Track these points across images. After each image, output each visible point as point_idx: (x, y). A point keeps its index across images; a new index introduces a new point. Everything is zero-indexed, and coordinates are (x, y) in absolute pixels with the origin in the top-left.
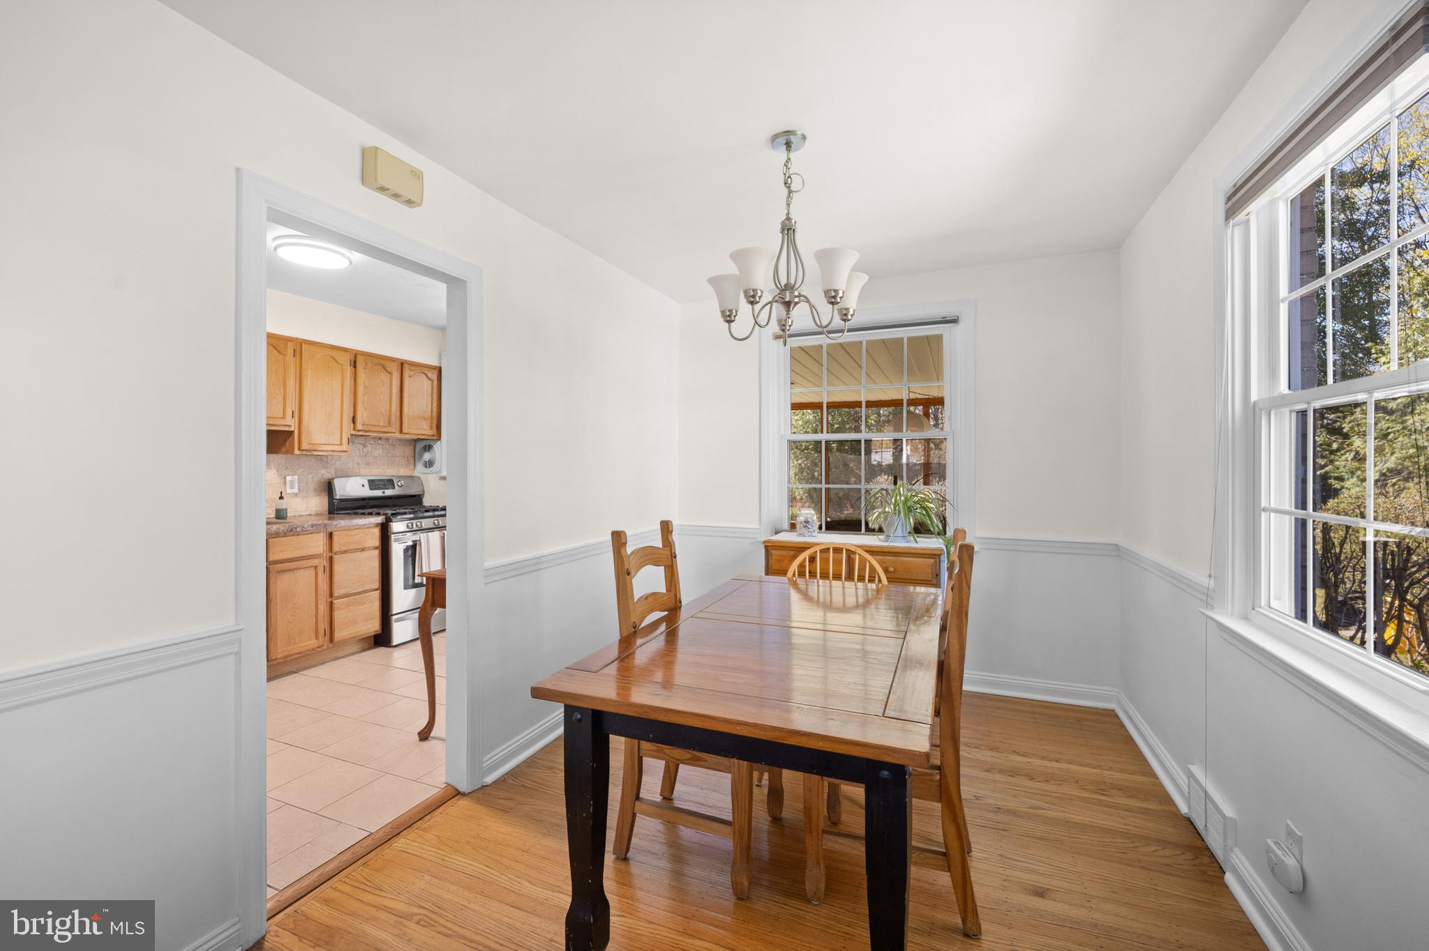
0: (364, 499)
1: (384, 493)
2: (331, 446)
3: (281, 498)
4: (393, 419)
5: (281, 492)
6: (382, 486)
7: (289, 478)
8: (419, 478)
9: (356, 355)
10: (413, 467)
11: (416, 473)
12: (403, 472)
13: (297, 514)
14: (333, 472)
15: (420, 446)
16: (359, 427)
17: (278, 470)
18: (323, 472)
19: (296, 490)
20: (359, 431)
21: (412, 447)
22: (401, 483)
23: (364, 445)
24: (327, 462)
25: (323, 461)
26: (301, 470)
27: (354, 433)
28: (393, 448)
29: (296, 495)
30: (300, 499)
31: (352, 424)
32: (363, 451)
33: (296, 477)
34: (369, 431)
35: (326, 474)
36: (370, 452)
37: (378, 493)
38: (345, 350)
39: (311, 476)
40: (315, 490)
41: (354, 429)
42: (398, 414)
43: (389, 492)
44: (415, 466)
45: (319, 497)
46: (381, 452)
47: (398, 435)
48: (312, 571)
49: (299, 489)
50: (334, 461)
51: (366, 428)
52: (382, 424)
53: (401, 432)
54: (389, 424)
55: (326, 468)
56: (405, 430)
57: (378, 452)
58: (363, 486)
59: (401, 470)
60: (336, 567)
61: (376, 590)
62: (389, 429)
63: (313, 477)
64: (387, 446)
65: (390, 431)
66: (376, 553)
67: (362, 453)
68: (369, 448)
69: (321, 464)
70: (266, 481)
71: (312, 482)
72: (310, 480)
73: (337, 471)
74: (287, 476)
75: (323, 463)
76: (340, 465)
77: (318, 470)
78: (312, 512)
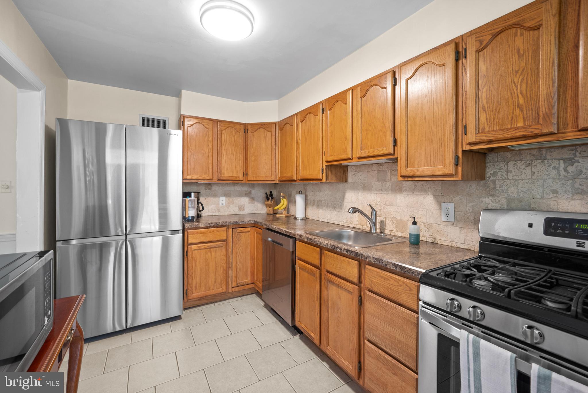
1: (580, 245)
3: (415, 223)
5: (414, 217)
7: (444, 205)
13: (454, 245)
14: (504, 201)
17: (435, 196)
18: (487, 200)
19: (452, 219)
24: (494, 189)
25: (488, 187)
26: (459, 197)
29: (453, 224)
33: (452, 205)
35: (492, 203)
39: (473, 204)
40: (476, 222)
48: (350, 296)
49: (456, 218)
50: (505, 187)
54: (538, 120)
55: (492, 196)
58: (530, 226)
63: (473, 206)
67: (562, 173)
69: (485, 190)
70: (424, 206)
71: (472, 212)
72: (469, 210)
73: (509, 200)
74: (442, 204)
75: (488, 189)
76: (518, 192)
77: (481, 199)
78: (472, 247)
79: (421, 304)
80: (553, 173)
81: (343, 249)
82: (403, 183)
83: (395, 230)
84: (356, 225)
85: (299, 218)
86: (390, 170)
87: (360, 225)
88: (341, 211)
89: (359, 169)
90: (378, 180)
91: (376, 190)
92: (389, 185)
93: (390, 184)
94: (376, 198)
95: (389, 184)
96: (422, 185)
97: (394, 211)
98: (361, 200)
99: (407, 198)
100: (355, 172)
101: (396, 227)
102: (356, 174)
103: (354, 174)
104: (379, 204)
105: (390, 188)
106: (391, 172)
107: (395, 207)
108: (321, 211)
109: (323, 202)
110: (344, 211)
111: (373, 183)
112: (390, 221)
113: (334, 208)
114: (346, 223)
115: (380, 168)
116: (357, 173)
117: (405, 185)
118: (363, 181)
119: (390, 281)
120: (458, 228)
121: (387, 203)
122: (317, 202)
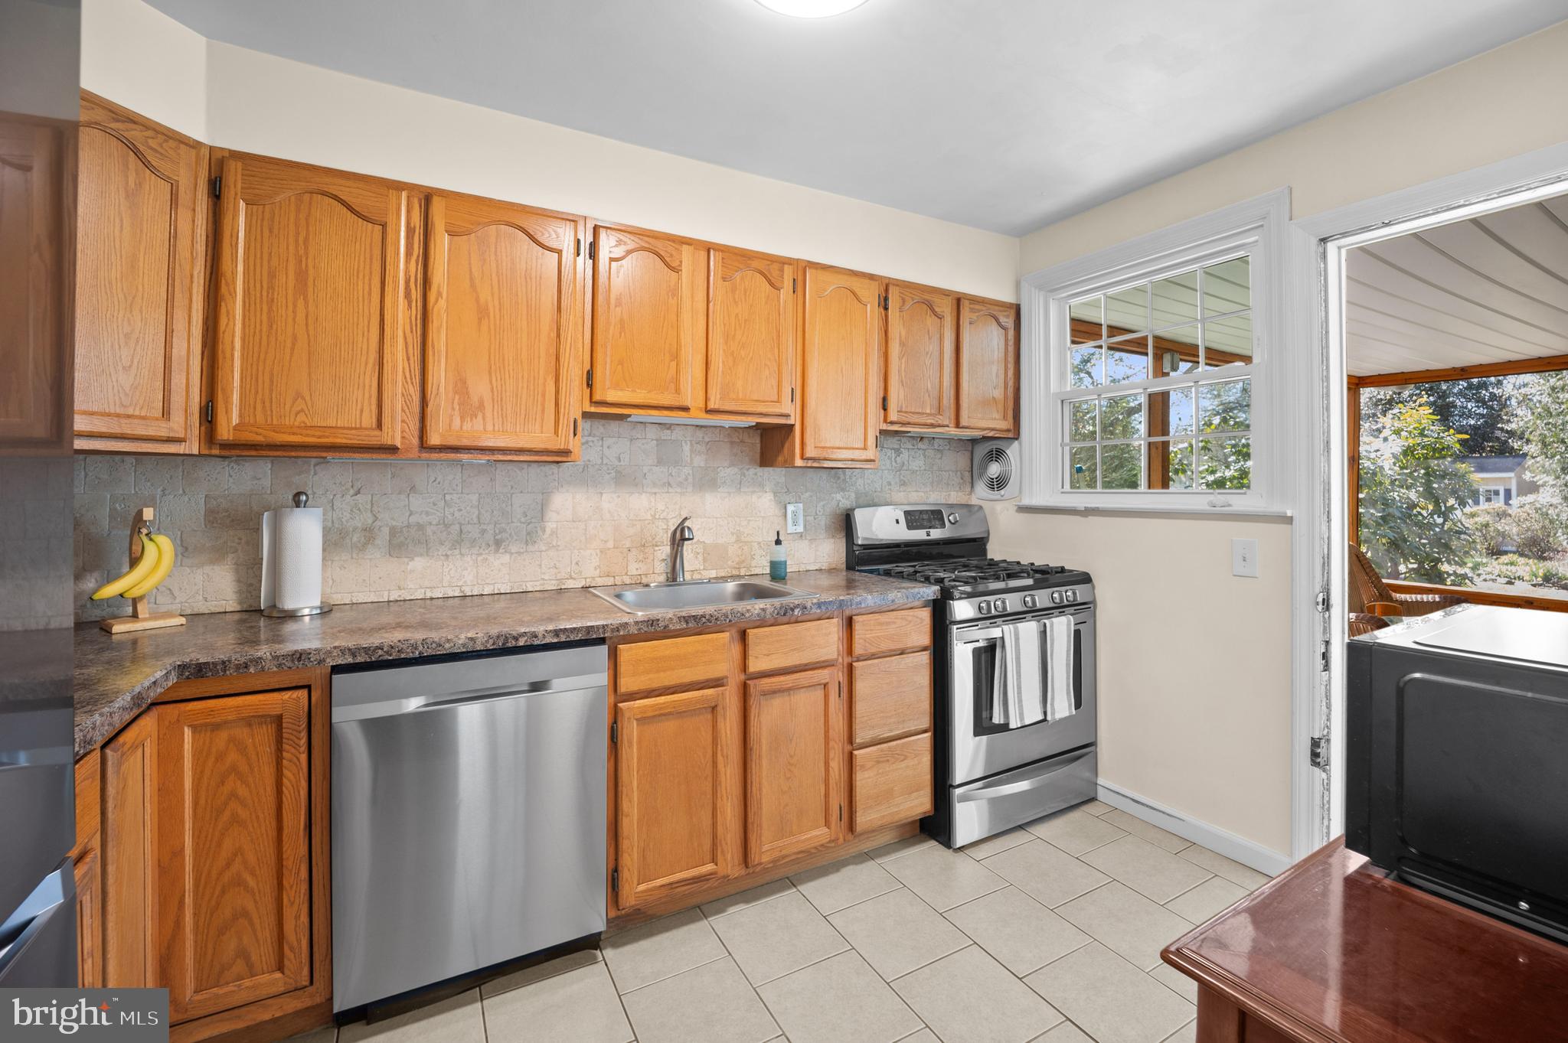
0: (897, 545)
1: (928, 535)
2: (851, 451)
3: (778, 542)
4: (945, 402)
5: (778, 533)
6: (925, 523)
7: (790, 508)
8: (981, 507)
9: (887, 286)
10: (969, 489)
11: (974, 501)
12: (955, 497)
13: (803, 568)
14: (853, 496)
15: (981, 451)
16: (892, 416)
17: (775, 494)
18: (838, 496)
19: (800, 529)
20: (892, 424)
21: (968, 454)
22: (955, 518)
23: (898, 452)
24: (844, 480)
25: (839, 478)
26: (807, 494)
27: (884, 427)
28: (939, 456)
29: (801, 536)
30: (806, 542)
31: (882, 413)
32: (896, 462)
33: (801, 505)
34: (909, 424)
35: (842, 500)
36: (906, 463)
37: (919, 535)
38: (872, 277)
39: (824, 502)
40: (828, 528)
41: (885, 421)
42: (953, 392)
43: (936, 534)
44: (972, 487)
45: (832, 540)
46: (922, 463)
47: (951, 431)
48: (819, 693)
49: (805, 526)
50: (854, 479)
51: (903, 419)
52: (928, 411)
53: (957, 425)
54: (940, 410)
55: (843, 490)
56: (964, 422)
57: (918, 463)
58: (897, 522)
59: (952, 493)
60: (860, 686)
61: (925, 731)
62: (939, 420)
63: (824, 506)
64: (930, 453)
65: (940, 423)
66: (925, 658)
67: (894, 463)
68: (905, 455)
69: (836, 483)
70: (758, 513)
71: (823, 514)
72: (820, 511)
73: (858, 496)
74: (788, 505)
75: (838, 482)
76: (864, 485)
77: (832, 495)
78: (823, 566)
79: (955, 627)
80: (888, 462)
81: (809, 605)
82: (719, 470)
83: (702, 568)
84: (593, 578)
86: (691, 441)
87: (608, 576)
88: (530, 548)
89: (602, 429)
90: (658, 462)
91: (654, 485)
92: (689, 474)
93: (691, 472)
94: (653, 504)
95: (687, 470)
96: (756, 474)
97: (698, 529)
98: (609, 512)
99: (727, 500)
100: (590, 439)
101: (705, 560)
102: (591, 444)
103: (587, 442)
104: (662, 517)
105: (690, 479)
106: (691, 445)
107: (703, 520)
108: (418, 564)
109: (429, 530)
110: (544, 548)
111: (645, 469)
112: (690, 551)
113: (498, 543)
114: (554, 582)
115: (666, 434)
116: (595, 439)
117: (722, 474)
118: (617, 463)
119: (894, 623)
120: (806, 541)
121: (682, 513)
122: (393, 532)
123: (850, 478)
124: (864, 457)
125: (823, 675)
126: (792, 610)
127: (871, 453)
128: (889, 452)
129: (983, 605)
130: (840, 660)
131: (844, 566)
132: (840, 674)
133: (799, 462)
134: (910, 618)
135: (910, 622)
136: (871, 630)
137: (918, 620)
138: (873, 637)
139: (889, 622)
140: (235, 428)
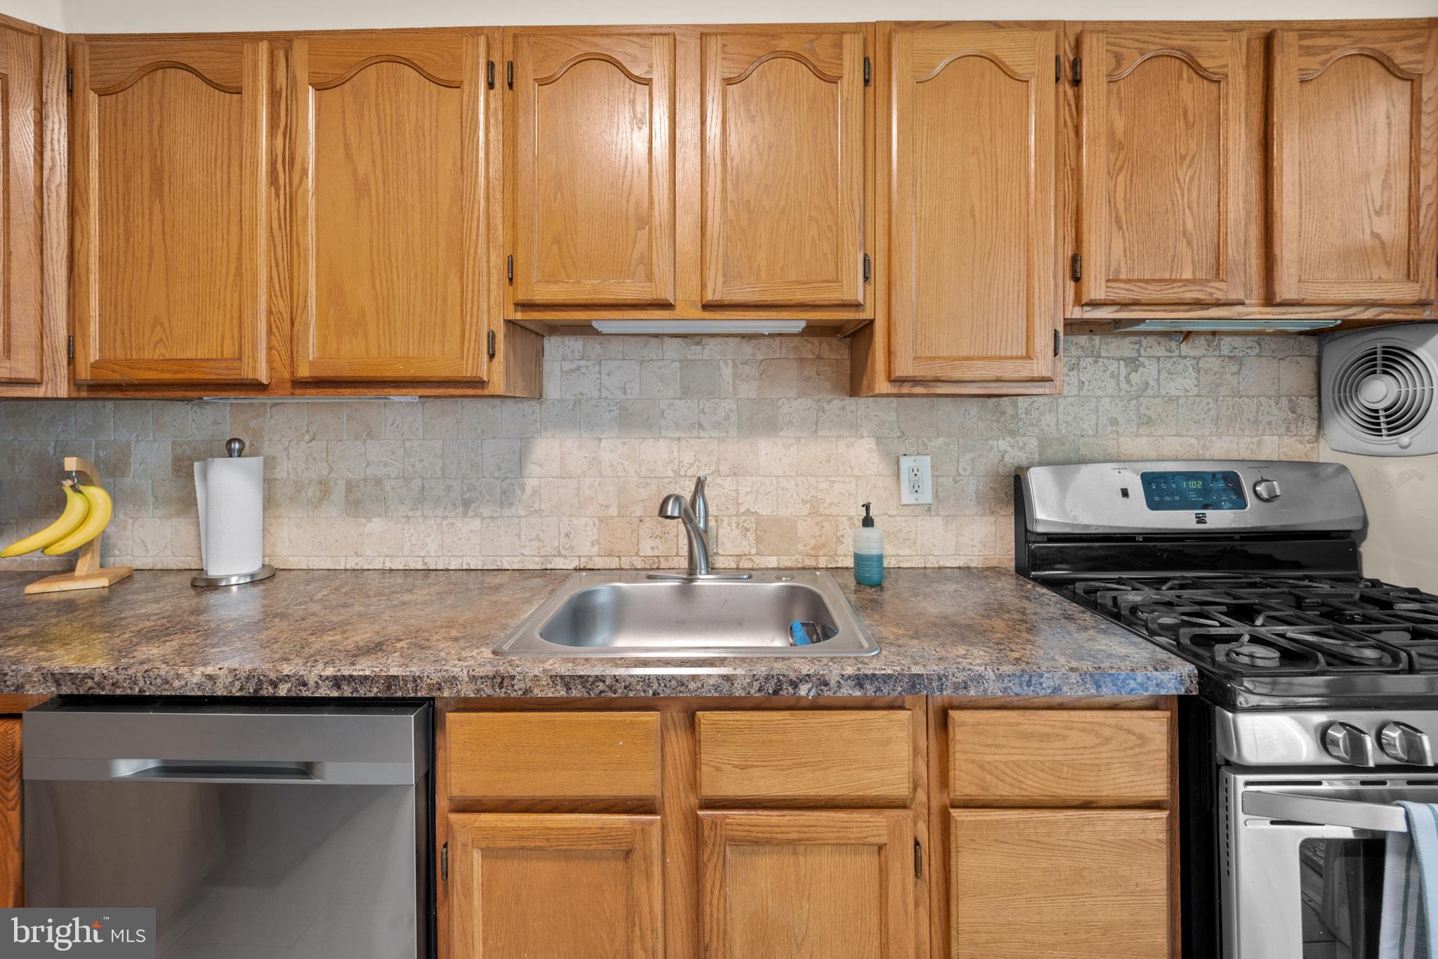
0: (1128, 537)
1: (1201, 520)
2: (995, 364)
3: (868, 522)
4: (1232, 252)
5: (867, 507)
6: (1193, 497)
7: (906, 463)
8: (1343, 469)
9: (1079, 37)
10: (1313, 431)
11: (1325, 454)
12: (1273, 446)
13: (932, 562)
14: (1033, 443)
15: (1341, 355)
16: (1095, 289)
17: (879, 440)
18: (1003, 444)
19: (927, 497)
20: (1095, 304)
21: (1308, 365)
22: (1271, 490)
23: (1133, 363)
24: (1015, 415)
25: (1003, 413)
26: (940, 441)
27: (1077, 313)
28: (1235, 368)
29: (929, 509)
30: (939, 521)
31: (1071, 285)
32: (1128, 382)
33: (927, 460)
34: (1136, 303)
35: (1011, 451)
36: (1152, 383)
37: (1181, 520)
39: (971, 455)
40: (980, 498)
41: (1078, 301)
42: (1254, 230)
43: (1220, 519)
44: (1320, 426)
45: (992, 519)
46: (1189, 383)
47: (1255, 311)
48: (866, 863)
49: (936, 495)
50: (1035, 414)
51: (1121, 293)
52: (1187, 275)
53: (1269, 300)
54: (1218, 271)
55: (1012, 433)
56: (1288, 292)
57: (1182, 382)
58: (1125, 493)
59: (1267, 439)
60: (967, 864)
62: (1219, 291)
63: (972, 460)
64: (1211, 363)
65: (1219, 295)
66: (1154, 828)
67: (1124, 385)
68: (1150, 370)
69: (998, 421)
70: (849, 470)
71: (971, 474)
72: (965, 470)
73: (1044, 442)
74: (903, 459)
75: (1003, 419)
76: (1057, 424)
77: (990, 442)
78: (972, 561)
79: (1241, 778)
80: (1111, 384)
81: (833, 679)
82: (780, 403)
83: (754, 551)
84: (590, 557)
85: (234, 580)
86: (734, 361)
87: (611, 555)
88: (506, 512)
89: (598, 349)
90: (683, 393)
91: (678, 426)
92: (731, 410)
93: (734, 407)
94: (676, 454)
95: (728, 405)
96: (843, 408)
97: (747, 493)
98: (611, 465)
99: (794, 449)
100: (583, 363)
101: (758, 541)
102: (584, 370)
103: (578, 368)
104: (689, 473)
105: (734, 418)
106: (735, 366)
107: (754, 479)
108: (376, 525)
109: (388, 485)
110: (523, 513)
111: (664, 404)
112: (734, 525)
113: (466, 504)
114: (537, 559)
115: (694, 352)
116: (589, 363)
117: (785, 409)
118: (622, 396)
119: (1064, 737)
120: (939, 519)
121: (721, 468)
122: (350, 487)
123: (1027, 412)
124: (1025, 374)
125: (875, 825)
126: (795, 685)
127: (1041, 366)
128: (1113, 366)
129: (1338, 734)
130: (921, 796)
131: (1011, 565)
132: (922, 826)
133: (883, 386)
134: (1107, 732)
135: (1108, 740)
136: (997, 746)
137: (1133, 738)
138: (1005, 764)
139: (1048, 735)
140: (93, 366)
